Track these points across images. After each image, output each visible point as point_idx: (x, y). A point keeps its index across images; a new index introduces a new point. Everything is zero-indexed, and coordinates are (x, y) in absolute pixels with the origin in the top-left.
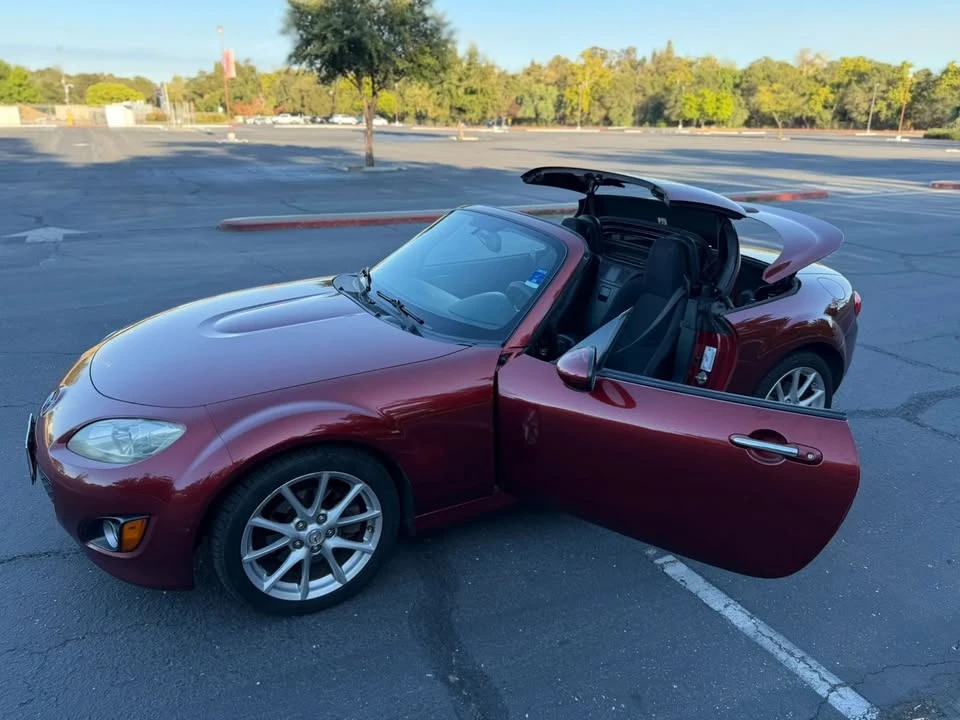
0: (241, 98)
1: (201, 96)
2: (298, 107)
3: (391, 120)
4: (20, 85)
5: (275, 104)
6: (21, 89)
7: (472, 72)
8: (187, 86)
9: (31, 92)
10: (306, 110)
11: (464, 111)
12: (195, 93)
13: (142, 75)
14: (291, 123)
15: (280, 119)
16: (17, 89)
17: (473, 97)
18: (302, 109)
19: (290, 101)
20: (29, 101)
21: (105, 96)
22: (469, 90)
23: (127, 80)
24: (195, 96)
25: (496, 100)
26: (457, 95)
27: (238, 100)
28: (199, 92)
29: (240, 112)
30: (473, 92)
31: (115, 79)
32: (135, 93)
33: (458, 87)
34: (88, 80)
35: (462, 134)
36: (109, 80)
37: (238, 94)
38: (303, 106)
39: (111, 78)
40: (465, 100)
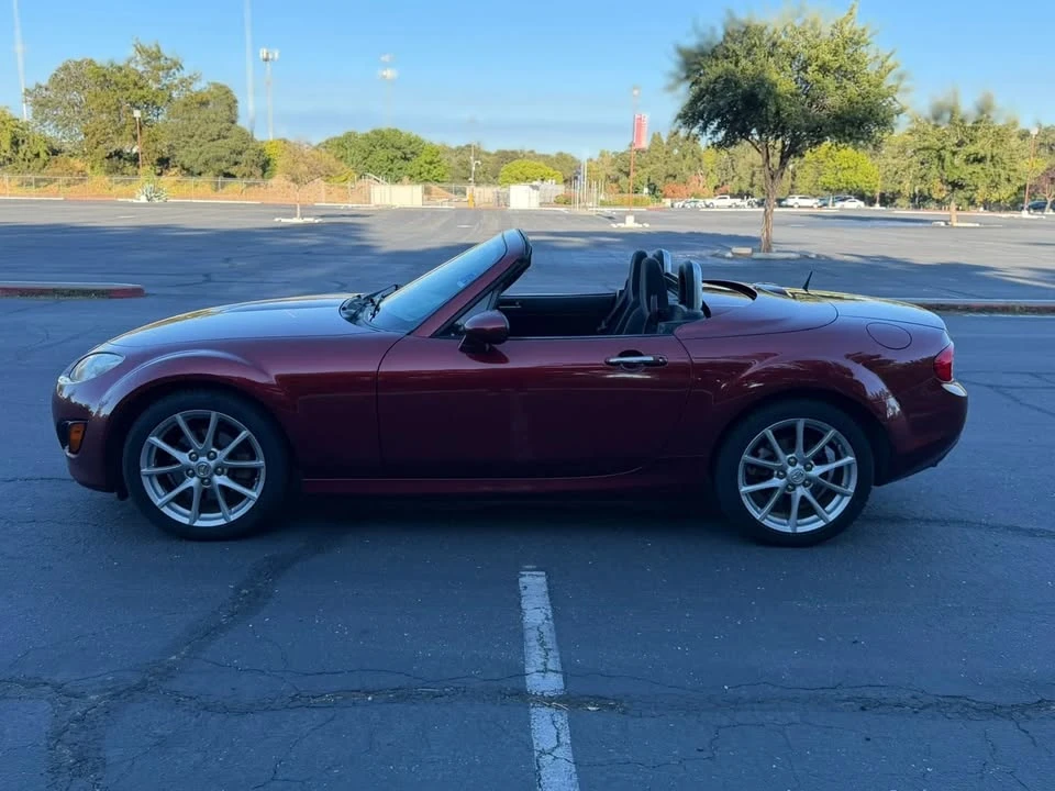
0: (675, 177)
1: (628, 174)
2: (745, 187)
3: (871, 201)
4: (431, 163)
5: (716, 182)
6: (432, 167)
7: (979, 133)
8: (614, 162)
9: (441, 170)
10: (756, 190)
11: (961, 187)
12: (621, 171)
13: (566, 151)
14: (730, 207)
15: (717, 202)
16: (427, 166)
17: (977, 167)
18: (751, 189)
19: (736, 179)
20: (437, 180)
21: (520, 176)
22: (972, 158)
23: (548, 156)
24: (620, 175)
25: (1015, 170)
26: (952, 163)
27: (670, 179)
28: (626, 170)
29: (670, 192)
30: (979, 160)
31: (535, 156)
32: (551, 172)
33: (954, 153)
34: (507, 157)
35: (954, 219)
36: (529, 158)
37: (671, 172)
38: (752, 185)
39: (532, 155)
40: (964, 172)
